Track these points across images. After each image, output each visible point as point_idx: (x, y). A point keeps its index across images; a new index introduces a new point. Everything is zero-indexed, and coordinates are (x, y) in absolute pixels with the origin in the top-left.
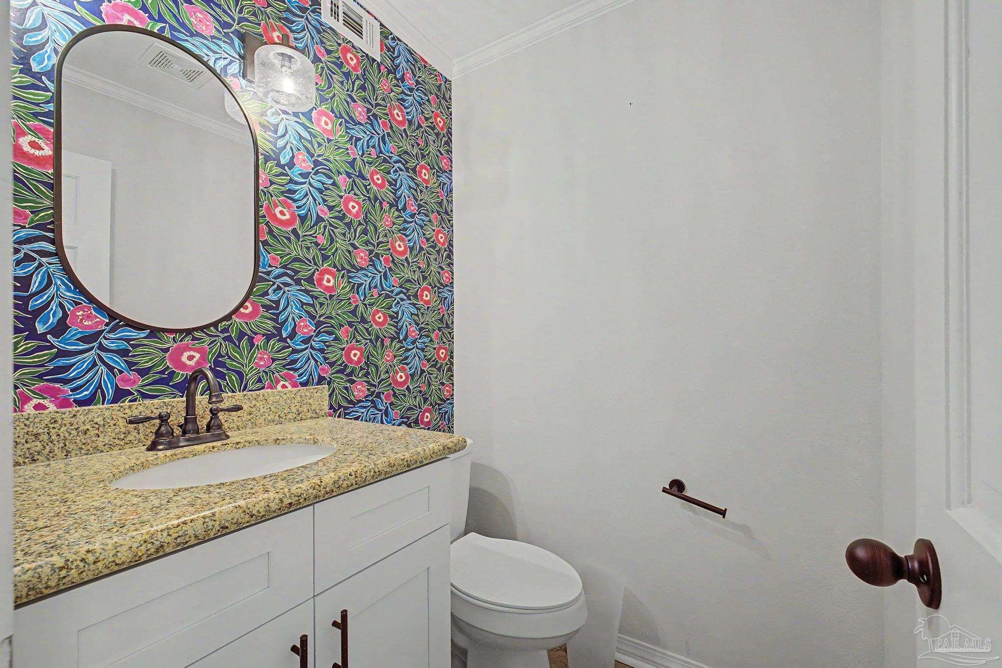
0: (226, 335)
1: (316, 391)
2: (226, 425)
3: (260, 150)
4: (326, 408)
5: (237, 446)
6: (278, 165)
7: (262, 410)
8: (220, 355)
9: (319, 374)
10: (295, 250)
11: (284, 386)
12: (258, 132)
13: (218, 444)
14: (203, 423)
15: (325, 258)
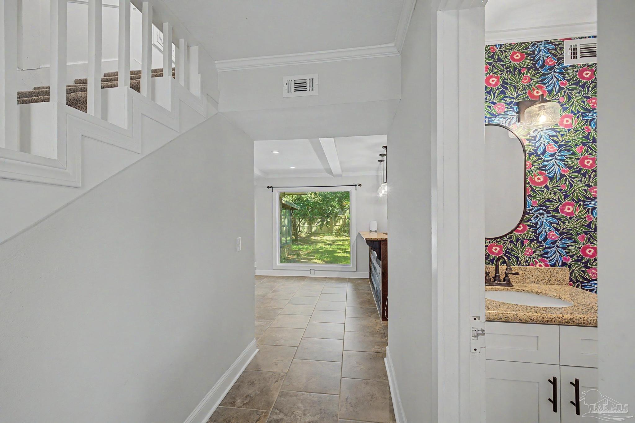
0: (510, 240)
1: (560, 270)
2: (511, 280)
3: (527, 152)
4: (568, 281)
5: (518, 291)
6: (537, 155)
7: (528, 276)
8: (508, 249)
9: (562, 261)
10: (548, 195)
11: (540, 266)
12: (526, 143)
13: (509, 288)
14: (502, 277)
15: (566, 197)
